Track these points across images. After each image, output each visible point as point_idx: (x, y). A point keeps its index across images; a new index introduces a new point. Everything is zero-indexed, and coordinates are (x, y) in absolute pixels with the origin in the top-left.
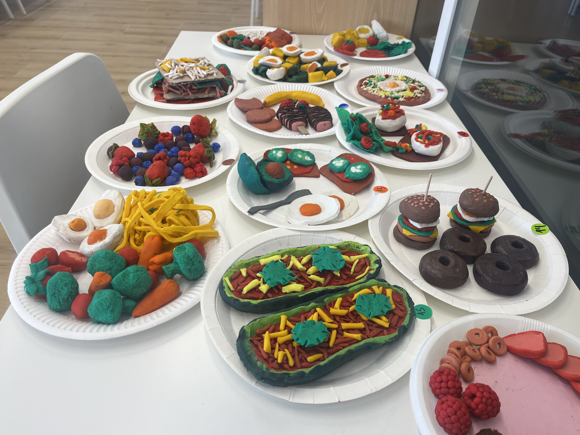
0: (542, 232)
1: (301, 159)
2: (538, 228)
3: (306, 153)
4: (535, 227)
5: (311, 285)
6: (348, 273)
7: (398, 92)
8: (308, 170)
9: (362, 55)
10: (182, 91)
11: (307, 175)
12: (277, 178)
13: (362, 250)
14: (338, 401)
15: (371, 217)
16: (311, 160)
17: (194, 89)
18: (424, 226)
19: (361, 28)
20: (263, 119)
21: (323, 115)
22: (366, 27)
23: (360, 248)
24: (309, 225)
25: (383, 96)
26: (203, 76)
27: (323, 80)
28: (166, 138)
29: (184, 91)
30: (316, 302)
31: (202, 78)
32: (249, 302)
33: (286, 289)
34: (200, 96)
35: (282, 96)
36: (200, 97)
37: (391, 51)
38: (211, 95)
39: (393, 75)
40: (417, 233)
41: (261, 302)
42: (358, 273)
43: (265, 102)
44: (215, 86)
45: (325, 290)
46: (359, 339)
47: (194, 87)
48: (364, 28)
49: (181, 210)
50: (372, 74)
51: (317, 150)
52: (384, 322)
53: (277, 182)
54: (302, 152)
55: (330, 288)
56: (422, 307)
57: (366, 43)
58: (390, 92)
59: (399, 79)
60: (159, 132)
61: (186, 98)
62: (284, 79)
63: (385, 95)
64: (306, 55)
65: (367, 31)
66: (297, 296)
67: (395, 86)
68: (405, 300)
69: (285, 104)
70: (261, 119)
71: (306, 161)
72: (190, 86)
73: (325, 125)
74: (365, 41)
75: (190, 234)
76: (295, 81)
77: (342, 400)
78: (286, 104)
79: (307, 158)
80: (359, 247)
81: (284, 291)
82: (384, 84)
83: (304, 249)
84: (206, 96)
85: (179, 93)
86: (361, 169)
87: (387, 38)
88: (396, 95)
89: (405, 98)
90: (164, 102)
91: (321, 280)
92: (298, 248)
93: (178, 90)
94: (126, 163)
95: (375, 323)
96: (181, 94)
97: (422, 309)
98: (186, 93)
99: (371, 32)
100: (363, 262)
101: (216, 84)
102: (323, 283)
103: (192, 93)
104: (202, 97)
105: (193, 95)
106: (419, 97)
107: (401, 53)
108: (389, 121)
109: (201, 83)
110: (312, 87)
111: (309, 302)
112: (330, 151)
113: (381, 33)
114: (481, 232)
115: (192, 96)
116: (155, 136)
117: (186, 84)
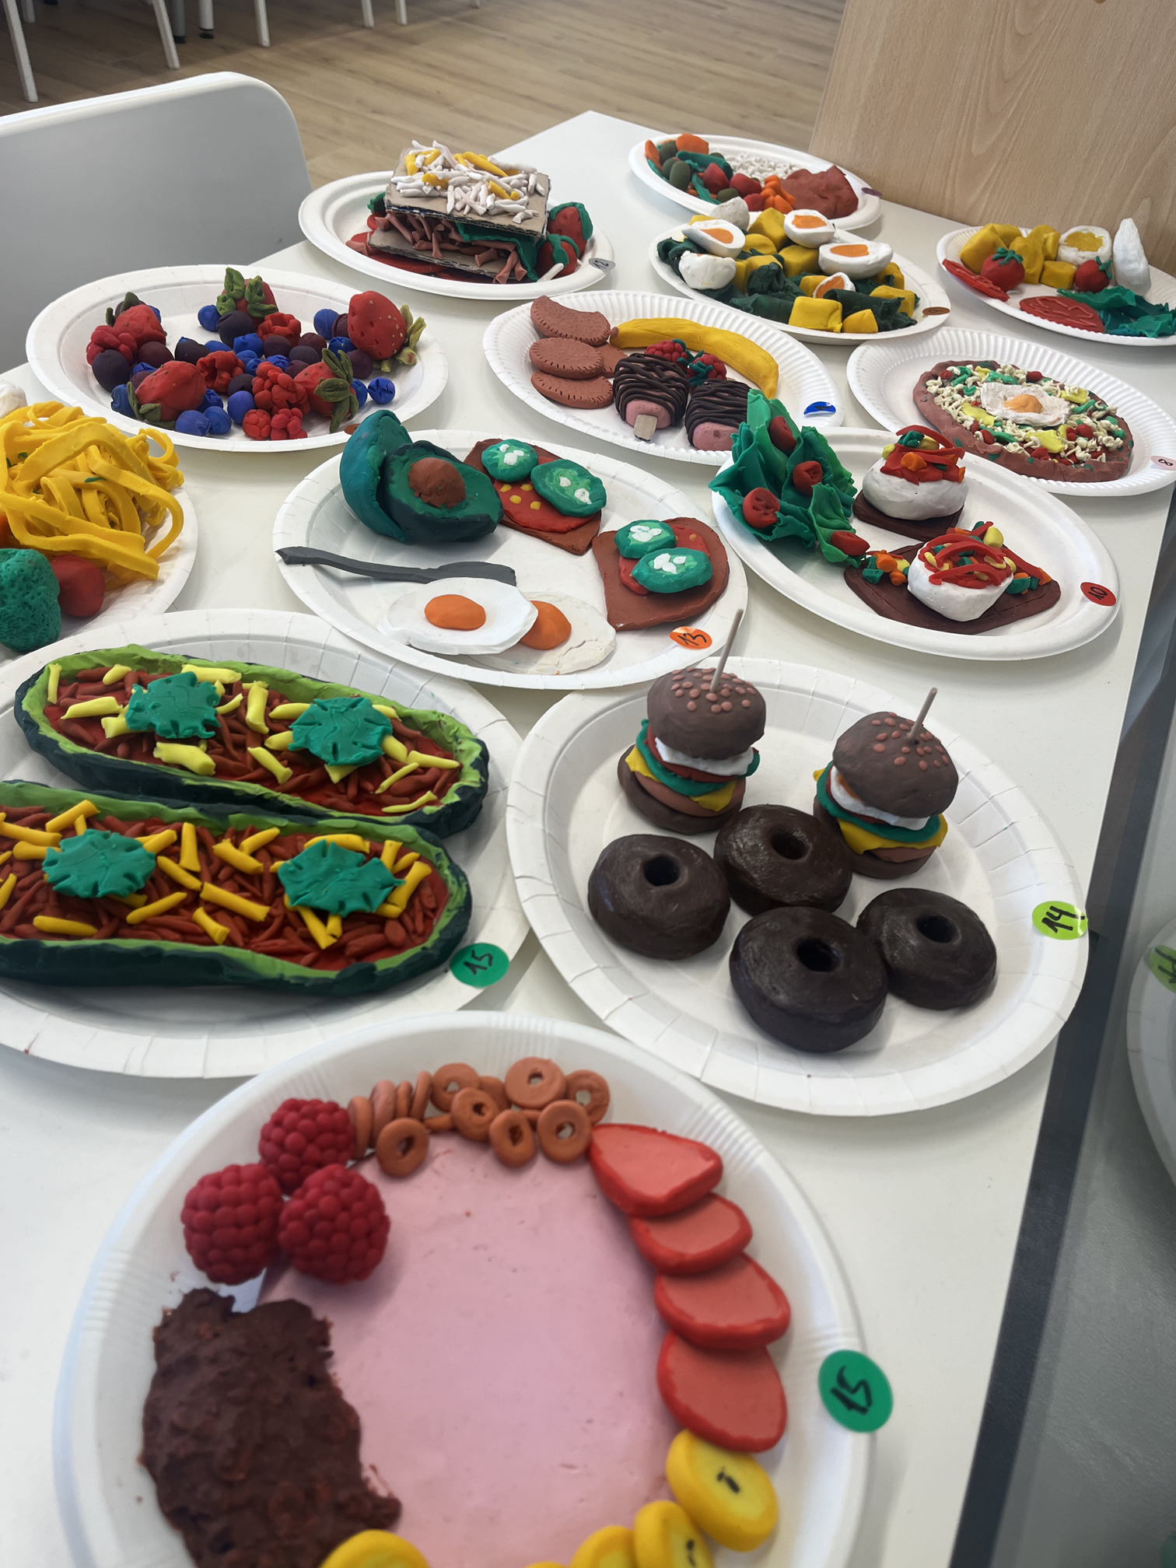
0: (1056, 931)
1: (563, 490)
2: (1057, 914)
3: (587, 481)
4: (1052, 908)
5: (246, 771)
6: (370, 786)
7: (1022, 426)
8: (561, 524)
9: (1027, 306)
10: (416, 235)
11: (550, 536)
12: (429, 504)
13: (461, 751)
14: (22, 1048)
15: (583, 688)
16: (590, 503)
17: (453, 242)
18: (681, 759)
19: (1084, 232)
20: (568, 367)
21: (728, 408)
22: (1101, 233)
23: (460, 743)
24: (410, 645)
25: (968, 424)
26: (481, 210)
27: (829, 326)
28: (278, 328)
29: (424, 238)
30: (201, 810)
31: (478, 214)
32: (56, 743)
33: (166, 751)
34: (458, 263)
35: (680, 331)
36: (457, 266)
37: (1132, 320)
38: (487, 270)
39: (1054, 377)
40: (656, 772)
41: (84, 755)
42: (397, 799)
43: (616, 329)
44: (510, 248)
45: (266, 797)
46: (216, 937)
47: (453, 236)
48: (1092, 235)
49: (101, 478)
50: (990, 358)
51: (632, 485)
52: (324, 934)
53: (421, 513)
54: (583, 472)
55: (284, 799)
56: (492, 954)
57: (1068, 280)
58: (995, 418)
59: (1064, 395)
60: (276, 309)
61: (421, 257)
62: (724, 294)
63: (976, 422)
64: (834, 251)
65: (1096, 243)
66: (179, 778)
67: (1027, 408)
68: (449, 910)
69: (657, 349)
70: (561, 366)
71: (573, 501)
72: (442, 229)
73: (717, 434)
74: (1070, 270)
75: (70, 537)
76: (749, 306)
77: (38, 1051)
78: (661, 349)
79: (583, 496)
80: (459, 740)
81: (156, 754)
82: (1001, 395)
83: (318, 685)
84: (473, 268)
85: (408, 237)
86: (678, 566)
87: (1146, 283)
88: (1009, 429)
89: (1029, 449)
90: (361, 252)
91: (280, 770)
92: (304, 677)
93: (410, 228)
94: (123, 347)
95: (304, 924)
96: (414, 242)
97: (486, 959)
98: (425, 245)
99: (1103, 252)
100: (427, 777)
101: (513, 243)
102: (280, 781)
103: (442, 250)
104: (463, 268)
105: (440, 255)
106: (1078, 462)
107: (1146, 333)
108: (897, 481)
109: (473, 227)
110: (779, 334)
111: (186, 803)
112: (661, 500)
113: (1130, 262)
114: (869, 853)
115: (436, 257)
116: (257, 315)
117: (433, 219)
